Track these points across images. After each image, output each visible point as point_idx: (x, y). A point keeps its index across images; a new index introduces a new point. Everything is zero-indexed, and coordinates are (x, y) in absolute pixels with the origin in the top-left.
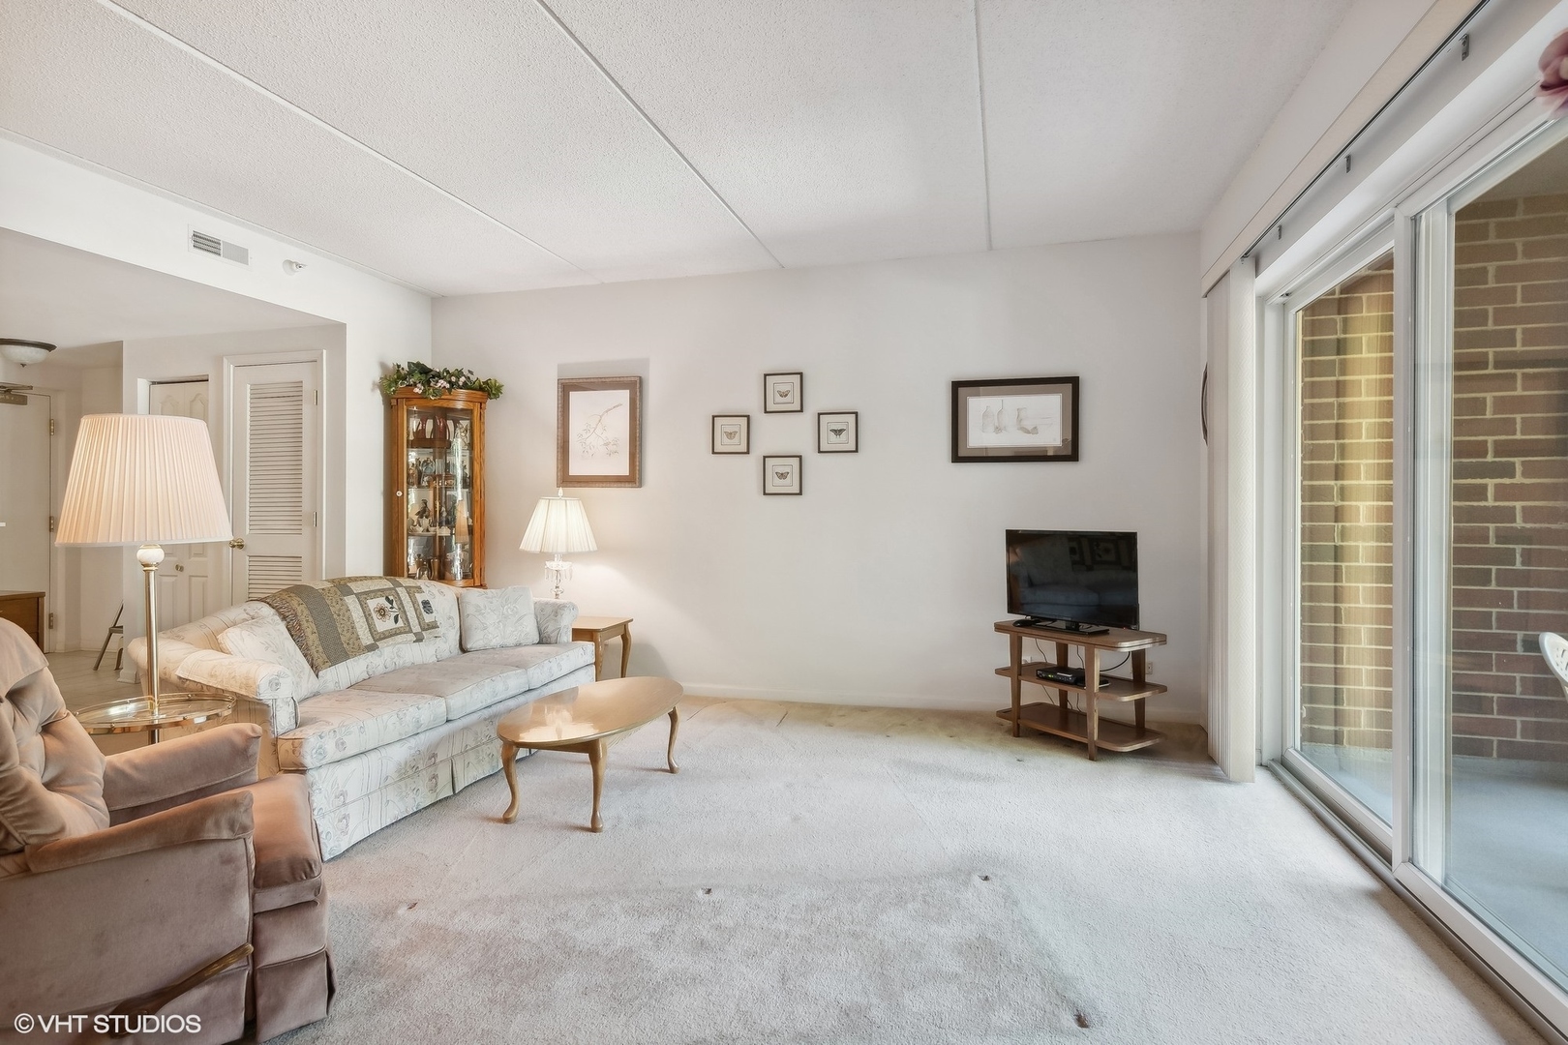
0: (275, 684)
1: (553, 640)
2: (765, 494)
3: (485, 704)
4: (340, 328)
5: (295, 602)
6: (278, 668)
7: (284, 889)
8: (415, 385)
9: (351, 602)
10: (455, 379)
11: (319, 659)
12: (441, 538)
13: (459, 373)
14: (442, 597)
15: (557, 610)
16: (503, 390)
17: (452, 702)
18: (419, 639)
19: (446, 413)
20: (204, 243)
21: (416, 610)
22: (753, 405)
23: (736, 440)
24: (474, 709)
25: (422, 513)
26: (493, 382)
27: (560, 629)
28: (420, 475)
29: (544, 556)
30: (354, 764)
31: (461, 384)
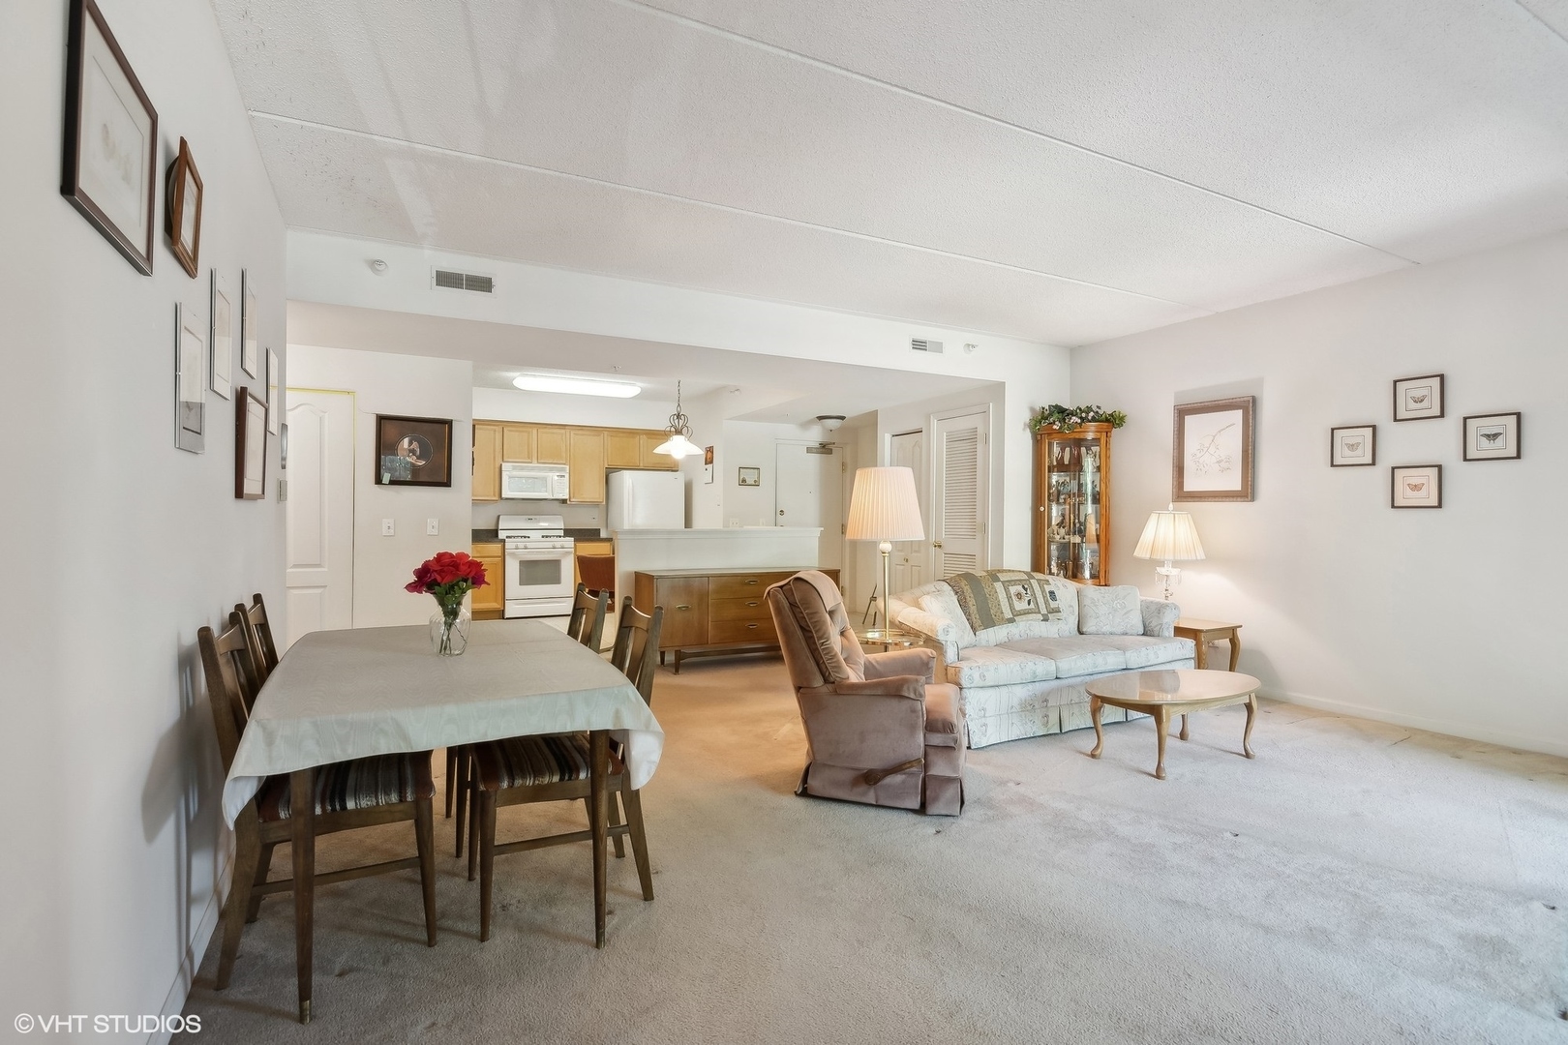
0: (946, 632)
1: (1156, 633)
2: (1393, 506)
3: (1086, 672)
4: (1002, 385)
5: (963, 583)
6: (948, 622)
7: (939, 735)
8: (1054, 423)
9: (998, 586)
10: (1085, 415)
11: (976, 625)
12: (1074, 544)
13: (1089, 409)
14: (1065, 589)
15: (1160, 609)
16: (1126, 419)
17: (1060, 665)
18: (1046, 619)
19: (1079, 443)
20: (919, 345)
21: (1044, 597)
22: (1382, 415)
23: (1359, 452)
24: (1077, 673)
25: (1060, 525)
26: (1117, 413)
27: (1162, 624)
28: (1059, 493)
29: (1155, 563)
30: (991, 692)
31: (1090, 418)
